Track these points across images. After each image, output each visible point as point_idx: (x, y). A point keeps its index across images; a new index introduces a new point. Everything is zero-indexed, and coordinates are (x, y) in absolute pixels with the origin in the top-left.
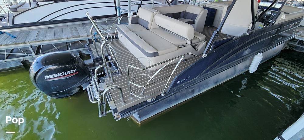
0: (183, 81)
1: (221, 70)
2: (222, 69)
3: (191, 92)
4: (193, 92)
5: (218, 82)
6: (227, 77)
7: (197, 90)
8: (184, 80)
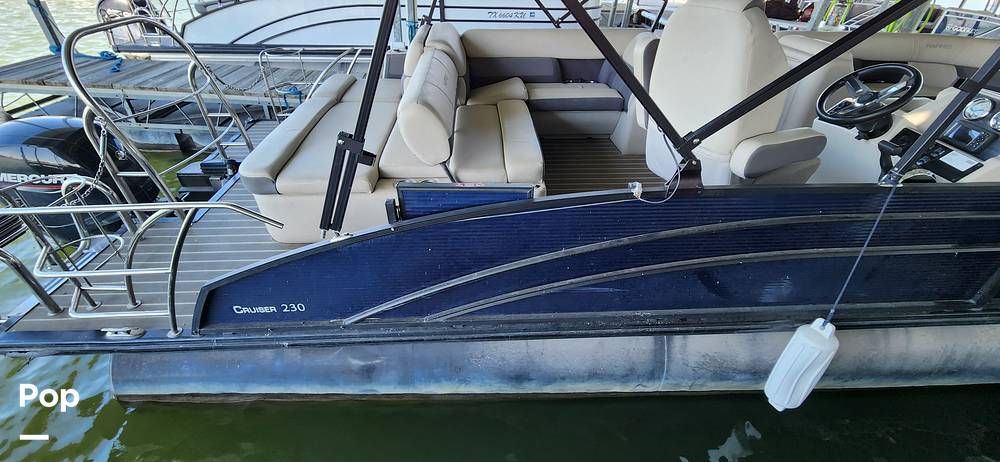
0: (265, 310)
1: (506, 327)
2: (520, 326)
3: (357, 373)
4: (368, 373)
5: (530, 380)
6: (593, 375)
7: (393, 374)
8: (273, 309)
